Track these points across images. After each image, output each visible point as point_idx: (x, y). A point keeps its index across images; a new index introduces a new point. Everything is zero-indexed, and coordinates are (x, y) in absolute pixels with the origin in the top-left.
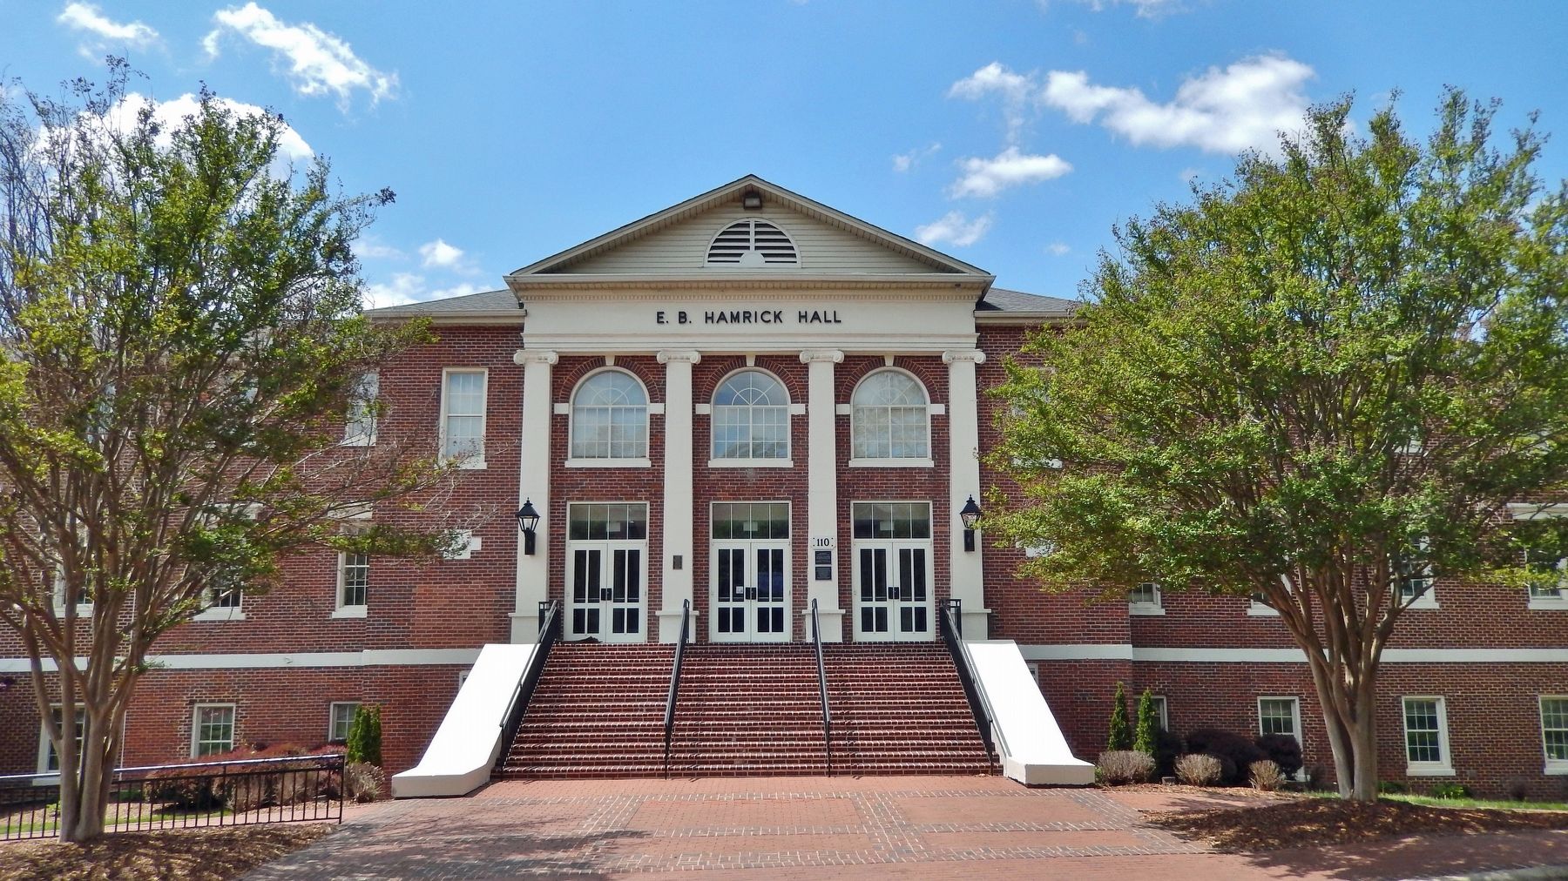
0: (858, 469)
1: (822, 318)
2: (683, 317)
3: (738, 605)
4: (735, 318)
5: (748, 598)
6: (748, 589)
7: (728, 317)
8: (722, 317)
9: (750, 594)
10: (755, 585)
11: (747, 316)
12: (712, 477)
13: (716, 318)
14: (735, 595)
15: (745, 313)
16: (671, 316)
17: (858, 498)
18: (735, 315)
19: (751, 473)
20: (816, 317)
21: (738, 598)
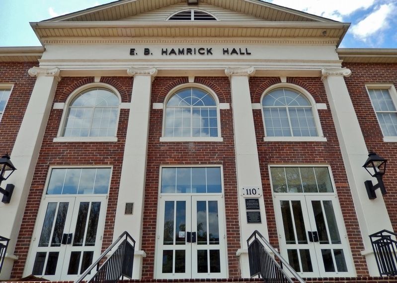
0: (271, 143)
1: (238, 52)
2: (147, 52)
3: (180, 247)
4: (181, 52)
5: (189, 241)
6: (189, 233)
7: (177, 52)
8: (173, 52)
9: (191, 238)
10: (195, 230)
11: (189, 51)
12: (162, 148)
13: (169, 52)
14: (178, 239)
15: (188, 49)
16: (140, 51)
17: (273, 162)
18: (181, 50)
19: (192, 145)
20: (234, 51)
21: (180, 241)
